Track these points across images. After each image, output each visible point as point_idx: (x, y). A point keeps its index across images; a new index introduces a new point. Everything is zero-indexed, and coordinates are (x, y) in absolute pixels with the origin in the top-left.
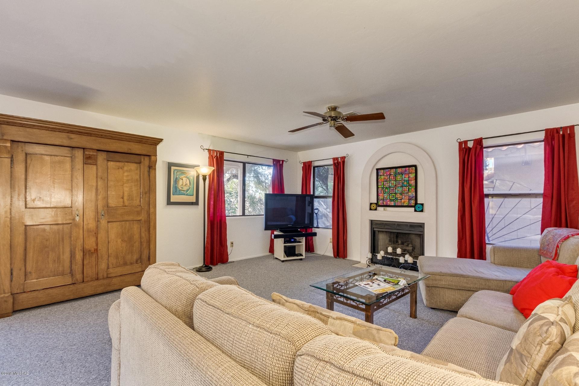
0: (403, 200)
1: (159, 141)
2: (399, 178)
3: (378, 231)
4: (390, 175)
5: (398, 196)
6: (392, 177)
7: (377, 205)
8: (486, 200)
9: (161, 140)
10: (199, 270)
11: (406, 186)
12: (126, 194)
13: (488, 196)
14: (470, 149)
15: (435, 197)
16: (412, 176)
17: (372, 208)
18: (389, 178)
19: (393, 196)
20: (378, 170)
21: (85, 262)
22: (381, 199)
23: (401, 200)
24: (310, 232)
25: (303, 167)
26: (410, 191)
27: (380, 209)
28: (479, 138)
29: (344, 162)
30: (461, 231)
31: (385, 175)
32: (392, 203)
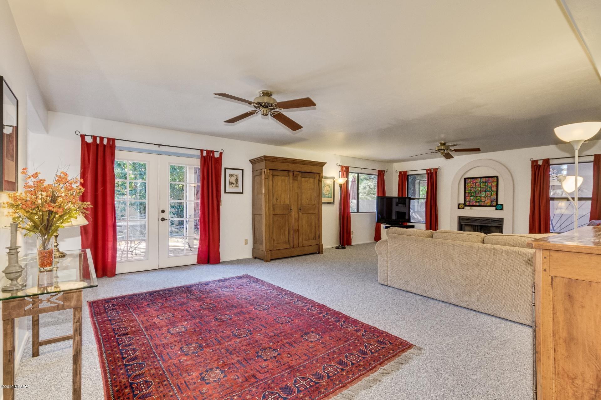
0: (486, 202)
1: (323, 164)
2: (483, 185)
3: (465, 225)
4: (476, 183)
5: (483, 198)
6: (477, 185)
7: (465, 205)
8: (551, 202)
9: (326, 163)
10: (337, 248)
11: (489, 191)
12: (309, 198)
13: (553, 199)
14: (540, 166)
15: (512, 199)
16: (494, 184)
17: (460, 207)
18: (475, 185)
19: (478, 198)
20: (465, 179)
21: (294, 237)
22: (468, 201)
23: (485, 201)
24: (405, 225)
25: (399, 176)
26: (492, 195)
27: (467, 208)
28: (547, 159)
29: (436, 172)
30: (532, 223)
31: (472, 183)
32: (478, 204)
